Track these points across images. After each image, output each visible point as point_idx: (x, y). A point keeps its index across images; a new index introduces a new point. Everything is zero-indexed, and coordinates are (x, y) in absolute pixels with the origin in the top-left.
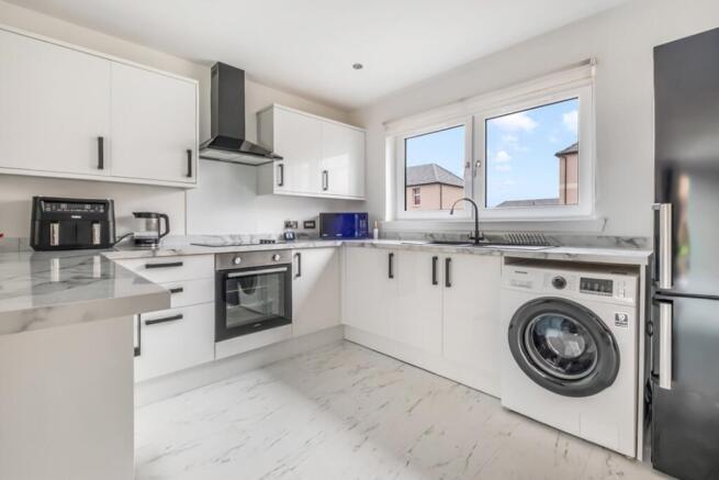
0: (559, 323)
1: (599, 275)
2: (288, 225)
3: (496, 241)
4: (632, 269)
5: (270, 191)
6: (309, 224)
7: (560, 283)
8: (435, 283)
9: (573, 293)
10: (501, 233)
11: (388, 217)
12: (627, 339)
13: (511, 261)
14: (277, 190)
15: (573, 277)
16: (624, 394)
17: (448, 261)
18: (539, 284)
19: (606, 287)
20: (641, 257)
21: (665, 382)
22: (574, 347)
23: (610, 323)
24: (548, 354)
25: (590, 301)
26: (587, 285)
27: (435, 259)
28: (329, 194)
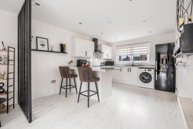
0: (145, 75)
1: (150, 69)
2: (101, 63)
3: (135, 66)
4: (153, 68)
5: (101, 58)
6: (104, 63)
7: (146, 70)
8: (128, 71)
9: (147, 71)
10: (137, 65)
11: (117, 62)
12: (153, 76)
13: (139, 68)
14: (102, 58)
15: (147, 70)
16: (153, 82)
17: (130, 68)
18: (143, 70)
19: (151, 70)
20: (154, 67)
21: (156, 80)
22: (147, 78)
23: (151, 74)
24: (144, 79)
25: (149, 72)
26: (148, 70)
27: (128, 68)
28: (108, 58)
